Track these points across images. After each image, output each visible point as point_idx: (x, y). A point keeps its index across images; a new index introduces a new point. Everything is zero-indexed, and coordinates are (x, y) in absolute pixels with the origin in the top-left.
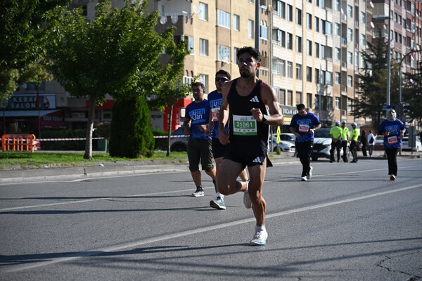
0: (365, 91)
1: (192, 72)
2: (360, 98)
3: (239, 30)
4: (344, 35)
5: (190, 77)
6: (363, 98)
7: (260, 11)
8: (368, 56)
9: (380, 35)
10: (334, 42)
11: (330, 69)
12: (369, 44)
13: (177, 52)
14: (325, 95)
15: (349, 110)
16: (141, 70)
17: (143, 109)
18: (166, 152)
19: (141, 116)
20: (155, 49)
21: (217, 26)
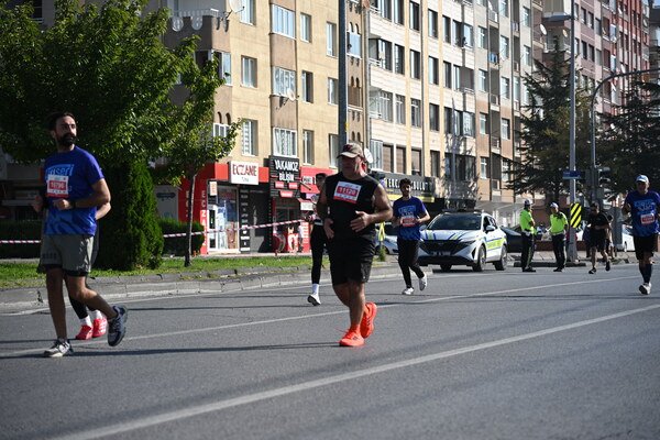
0: (532, 145)
1: (228, 115)
2: (523, 158)
3: (310, 41)
4: (493, 48)
5: (225, 125)
6: (528, 157)
7: (347, 6)
8: (536, 85)
9: (557, 47)
10: (477, 59)
11: (471, 108)
12: (537, 63)
13: (200, 82)
14: (461, 153)
15: (505, 178)
16: (138, 115)
17: (143, 183)
18: (184, 258)
19: (139, 195)
20: (162, 77)
21: (271, 34)
